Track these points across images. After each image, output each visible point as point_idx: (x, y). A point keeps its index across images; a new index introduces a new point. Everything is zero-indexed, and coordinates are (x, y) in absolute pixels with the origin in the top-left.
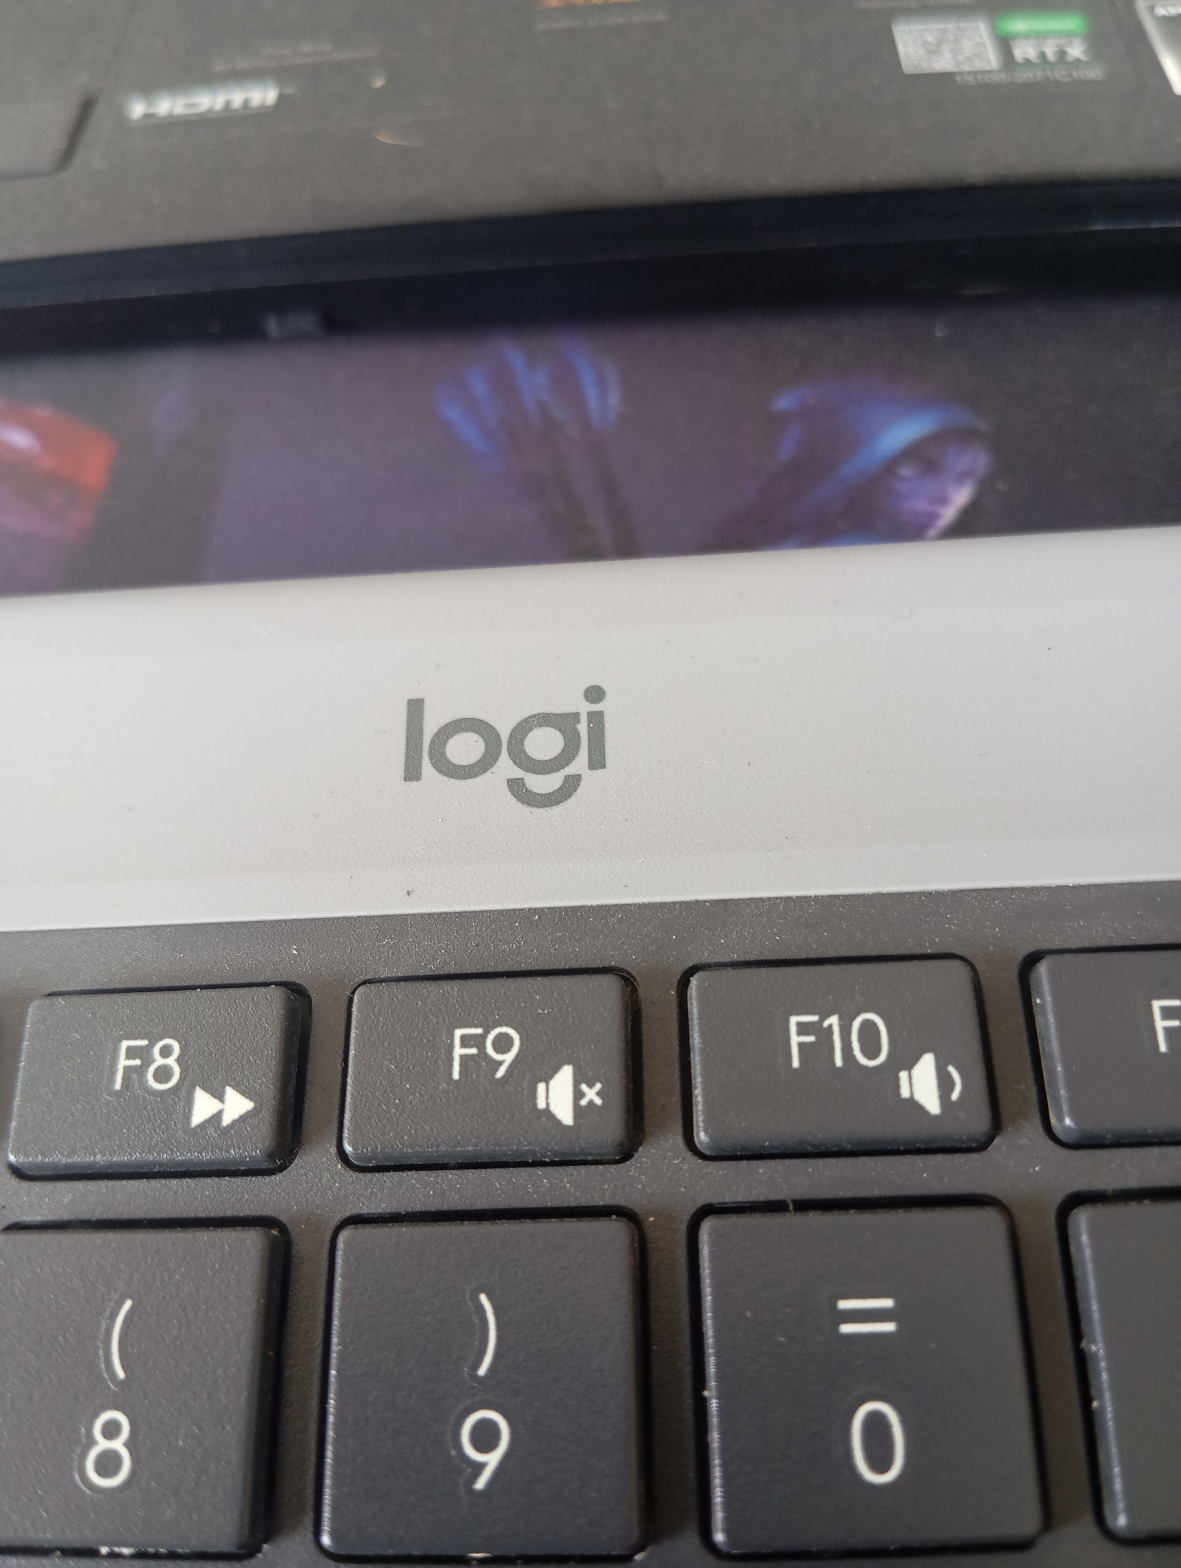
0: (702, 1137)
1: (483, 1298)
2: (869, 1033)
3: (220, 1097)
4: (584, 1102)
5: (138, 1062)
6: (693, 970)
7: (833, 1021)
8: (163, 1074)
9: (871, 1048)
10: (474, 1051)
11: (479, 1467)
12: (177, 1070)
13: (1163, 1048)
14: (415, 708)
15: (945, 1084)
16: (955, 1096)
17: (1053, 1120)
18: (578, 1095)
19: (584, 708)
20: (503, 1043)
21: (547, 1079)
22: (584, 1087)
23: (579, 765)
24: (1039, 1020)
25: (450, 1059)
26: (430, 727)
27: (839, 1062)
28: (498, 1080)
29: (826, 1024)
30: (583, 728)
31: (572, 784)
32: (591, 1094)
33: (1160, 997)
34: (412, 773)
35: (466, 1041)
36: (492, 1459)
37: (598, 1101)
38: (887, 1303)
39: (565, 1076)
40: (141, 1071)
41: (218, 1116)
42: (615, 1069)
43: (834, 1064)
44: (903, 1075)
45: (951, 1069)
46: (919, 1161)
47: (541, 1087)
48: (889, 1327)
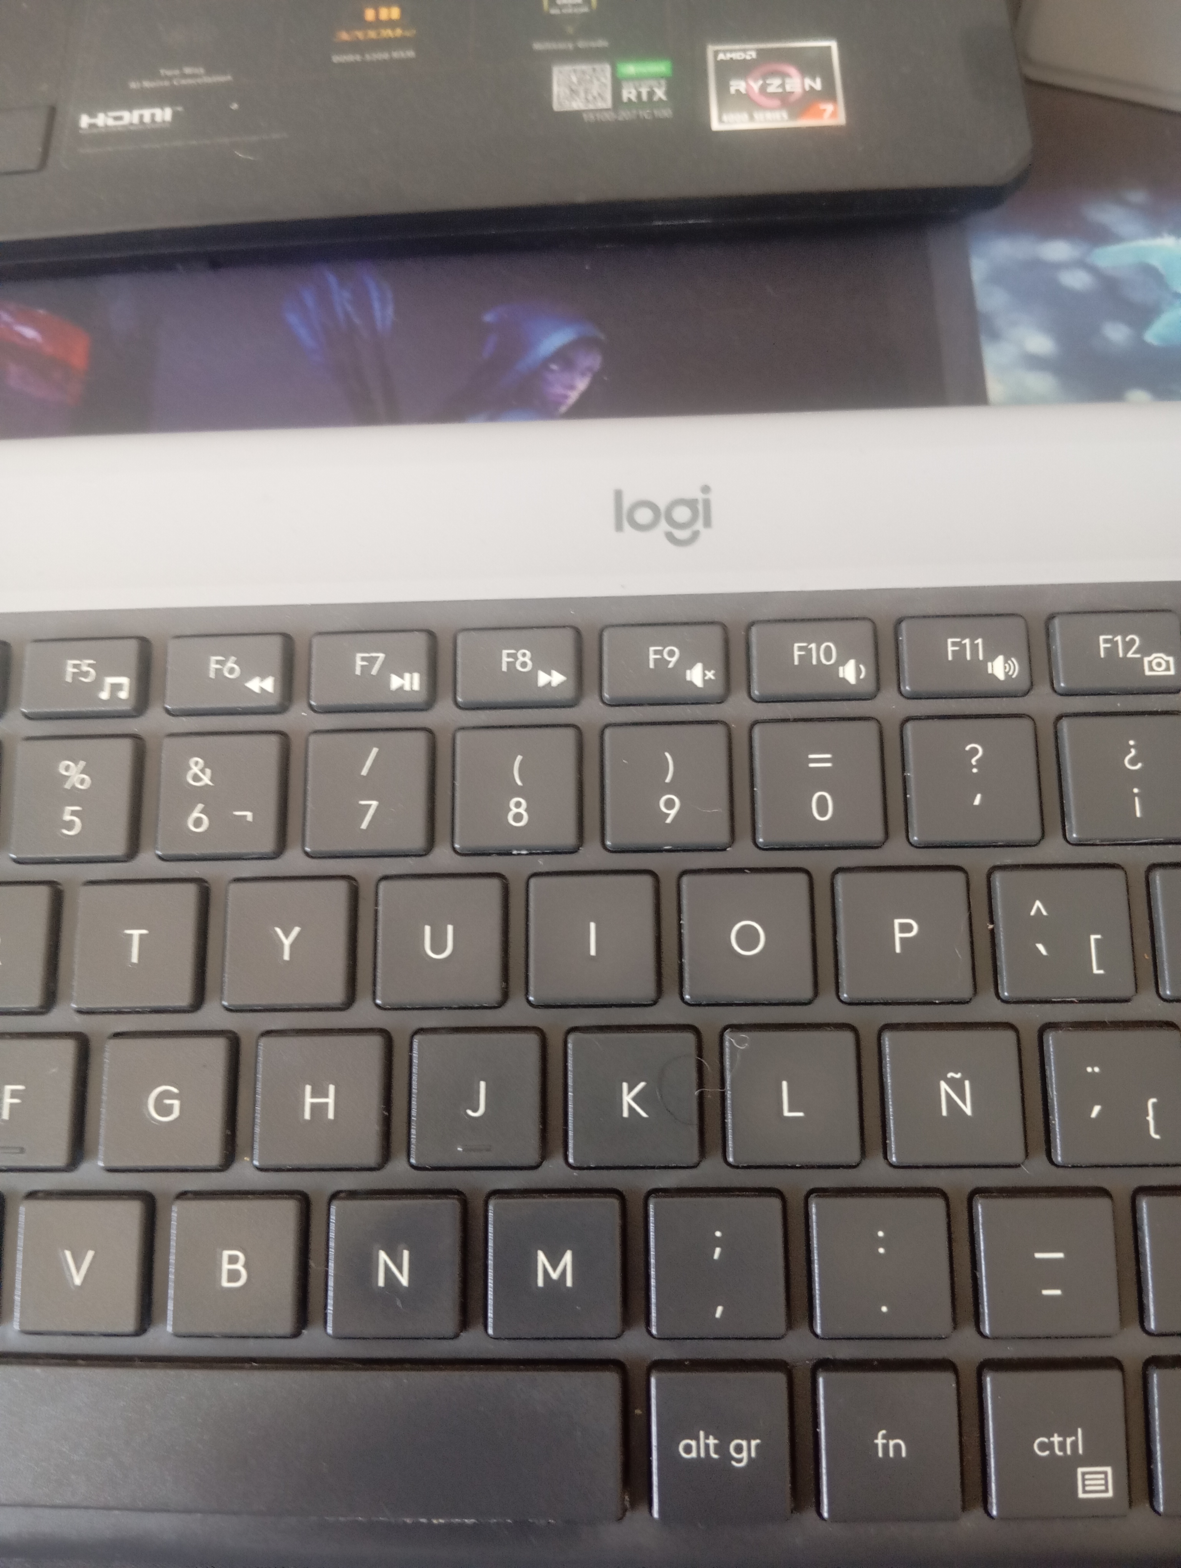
0: (756, 693)
1: (667, 755)
2: (828, 651)
3: (550, 674)
4: (706, 678)
5: (511, 660)
6: (753, 624)
7: (813, 646)
8: (524, 664)
9: (828, 656)
10: (658, 657)
11: (668, 815)
12: (530, 663)
13: (950, 658)
14: (618, 495)
15: (858, 671)
16: (862, 676)
17: (902, 688)
18: (705, 675)
19: (700, 496)
20: (671, 653)
21: (691, 668)
22: (707, 672)
23: (699, 525)
24: (900, 646)
25: (648, 660)
26: (627, 504)
27: (814, 662)
28: (669, 669)
29: (810, 647)
30: (700, 507)
31: (696, 535)
32: (710, 675)
33: (952, 637)
34: (619, 527)
35: (656, 652)
36: (673, 813)
37: (713, 678)
38: (828, 756)
39: (698, 668)
40: (514, 663)
41: (550, 683)
42: (720, 664)
43: (812, 663)
44: (841, 669)
45: (862, 667)
46: (845, 703)
47: (688, 672)
48: (829, 765)
